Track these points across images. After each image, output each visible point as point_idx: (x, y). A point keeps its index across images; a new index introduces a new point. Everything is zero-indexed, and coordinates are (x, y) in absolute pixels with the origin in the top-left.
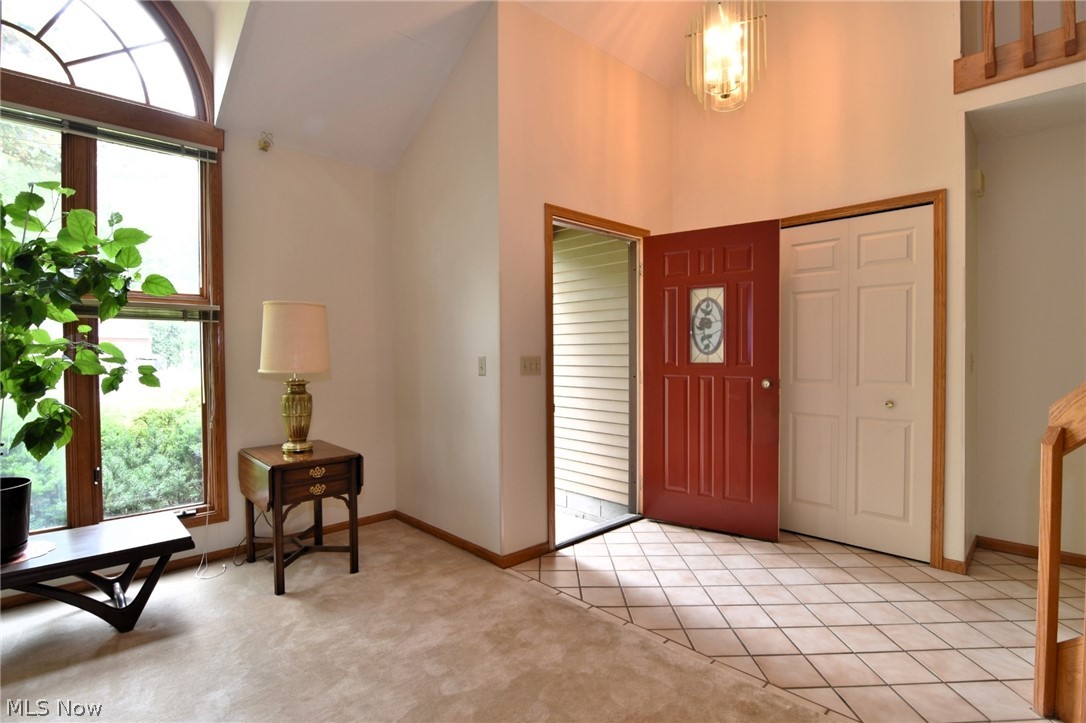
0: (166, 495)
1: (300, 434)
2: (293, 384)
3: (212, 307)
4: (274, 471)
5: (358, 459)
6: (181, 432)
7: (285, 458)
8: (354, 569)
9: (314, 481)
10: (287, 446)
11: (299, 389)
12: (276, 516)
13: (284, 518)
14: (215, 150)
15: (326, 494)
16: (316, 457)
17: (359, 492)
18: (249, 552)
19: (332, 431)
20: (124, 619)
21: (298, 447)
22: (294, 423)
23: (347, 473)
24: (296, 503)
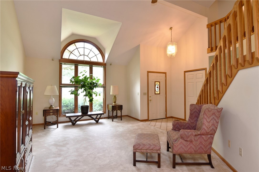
0: (99, 110)
1: (115, 102)
2: (114, 96)
3: (105, 86)
4: (113, 106)
5: (122, 106)
6: (99, 102)
7: (113, 105)
8: (121, 120)
9: (117, 108)
10: (113, 104)
11: (115, 97)
12: (112, 112)
13: (113, 112)
14: (105, 66)
15: (118, 110)
16: (117, 105)
17: (122, 110)
18: (109, 118)
19: (119, 103)
20: (97, 122)
21: (115, 104)
22: (114, 101)
23: (120, 108)
24: (115, 111)
